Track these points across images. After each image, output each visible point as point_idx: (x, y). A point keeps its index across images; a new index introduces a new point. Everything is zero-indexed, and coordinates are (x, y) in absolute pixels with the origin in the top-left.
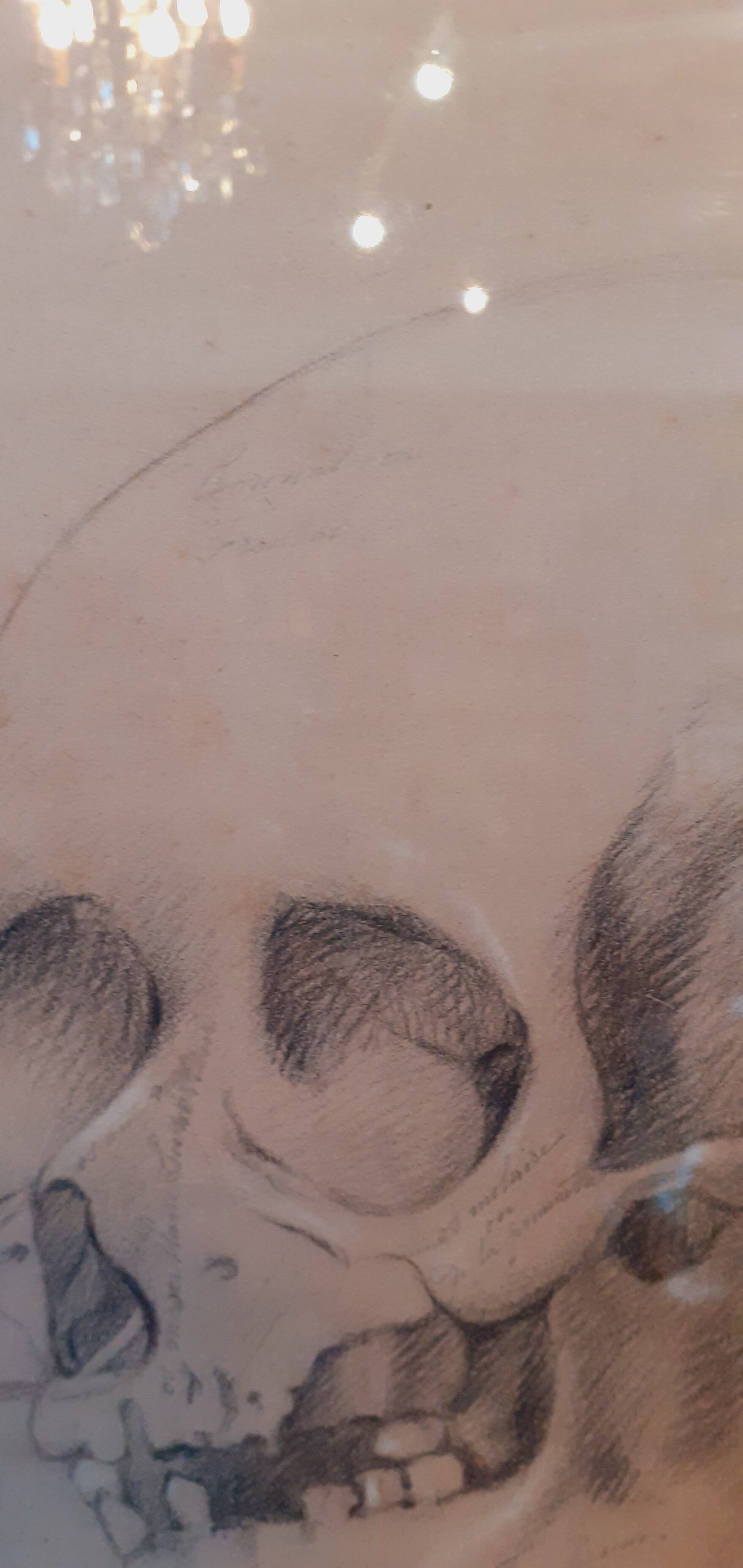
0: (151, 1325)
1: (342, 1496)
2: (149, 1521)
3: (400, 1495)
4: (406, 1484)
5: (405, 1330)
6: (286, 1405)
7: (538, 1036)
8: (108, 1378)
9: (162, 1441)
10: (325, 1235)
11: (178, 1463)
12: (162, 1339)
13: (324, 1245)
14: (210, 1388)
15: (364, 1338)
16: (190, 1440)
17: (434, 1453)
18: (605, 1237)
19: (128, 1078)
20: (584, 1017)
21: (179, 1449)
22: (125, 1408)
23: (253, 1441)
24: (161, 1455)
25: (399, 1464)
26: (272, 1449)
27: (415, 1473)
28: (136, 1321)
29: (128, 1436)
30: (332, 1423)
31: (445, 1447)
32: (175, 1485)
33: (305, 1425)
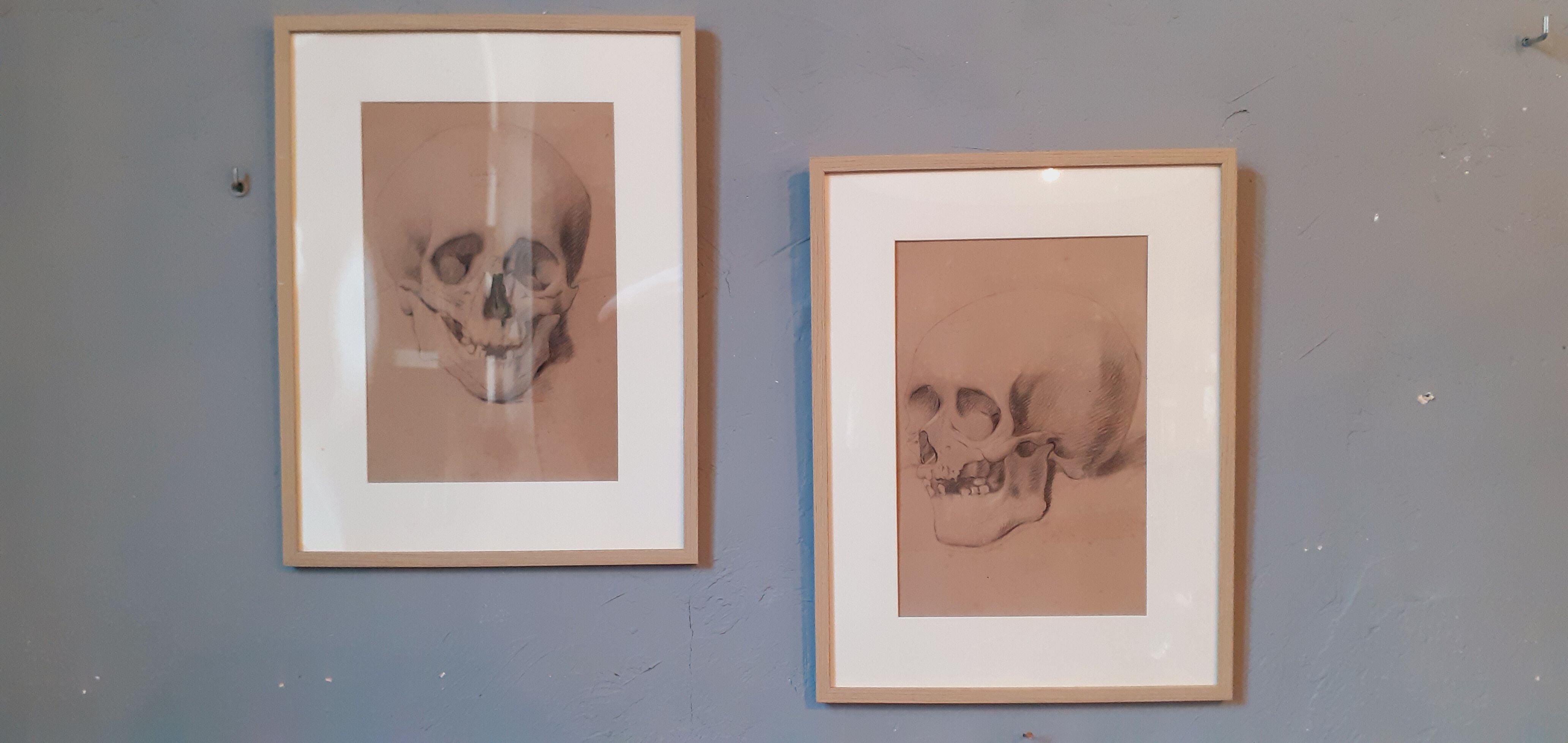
0: (936, 454)
1: (968, 491)
2: (935, 491)
3: (978, 492)
4: (979, 490)
5: (979, 462)
6: (958, 473)
7: (1002, 412)
8: (929, 465)
9: (938, 478)
10: (965, 443)
11: (940, 481)
12: (938, 459)
13: (965, 445)
14: (946, 470)
15: (972, 462)
16: (942, 478)
17: (985, 484)
18: (1014, 449)
19: (934, 415)
20: (1011, 409)
21: (941, 479)
22: (932, 471)
23: (953, 479)
24: (937, 480)
25: (978, 486)
26: (956, 480)
27: (981, 488)
28: (935, 455)
29: (932, 476)
30: (966, 477)
31: (986, 484)
32: (939, 486)
33: (962, 476)
